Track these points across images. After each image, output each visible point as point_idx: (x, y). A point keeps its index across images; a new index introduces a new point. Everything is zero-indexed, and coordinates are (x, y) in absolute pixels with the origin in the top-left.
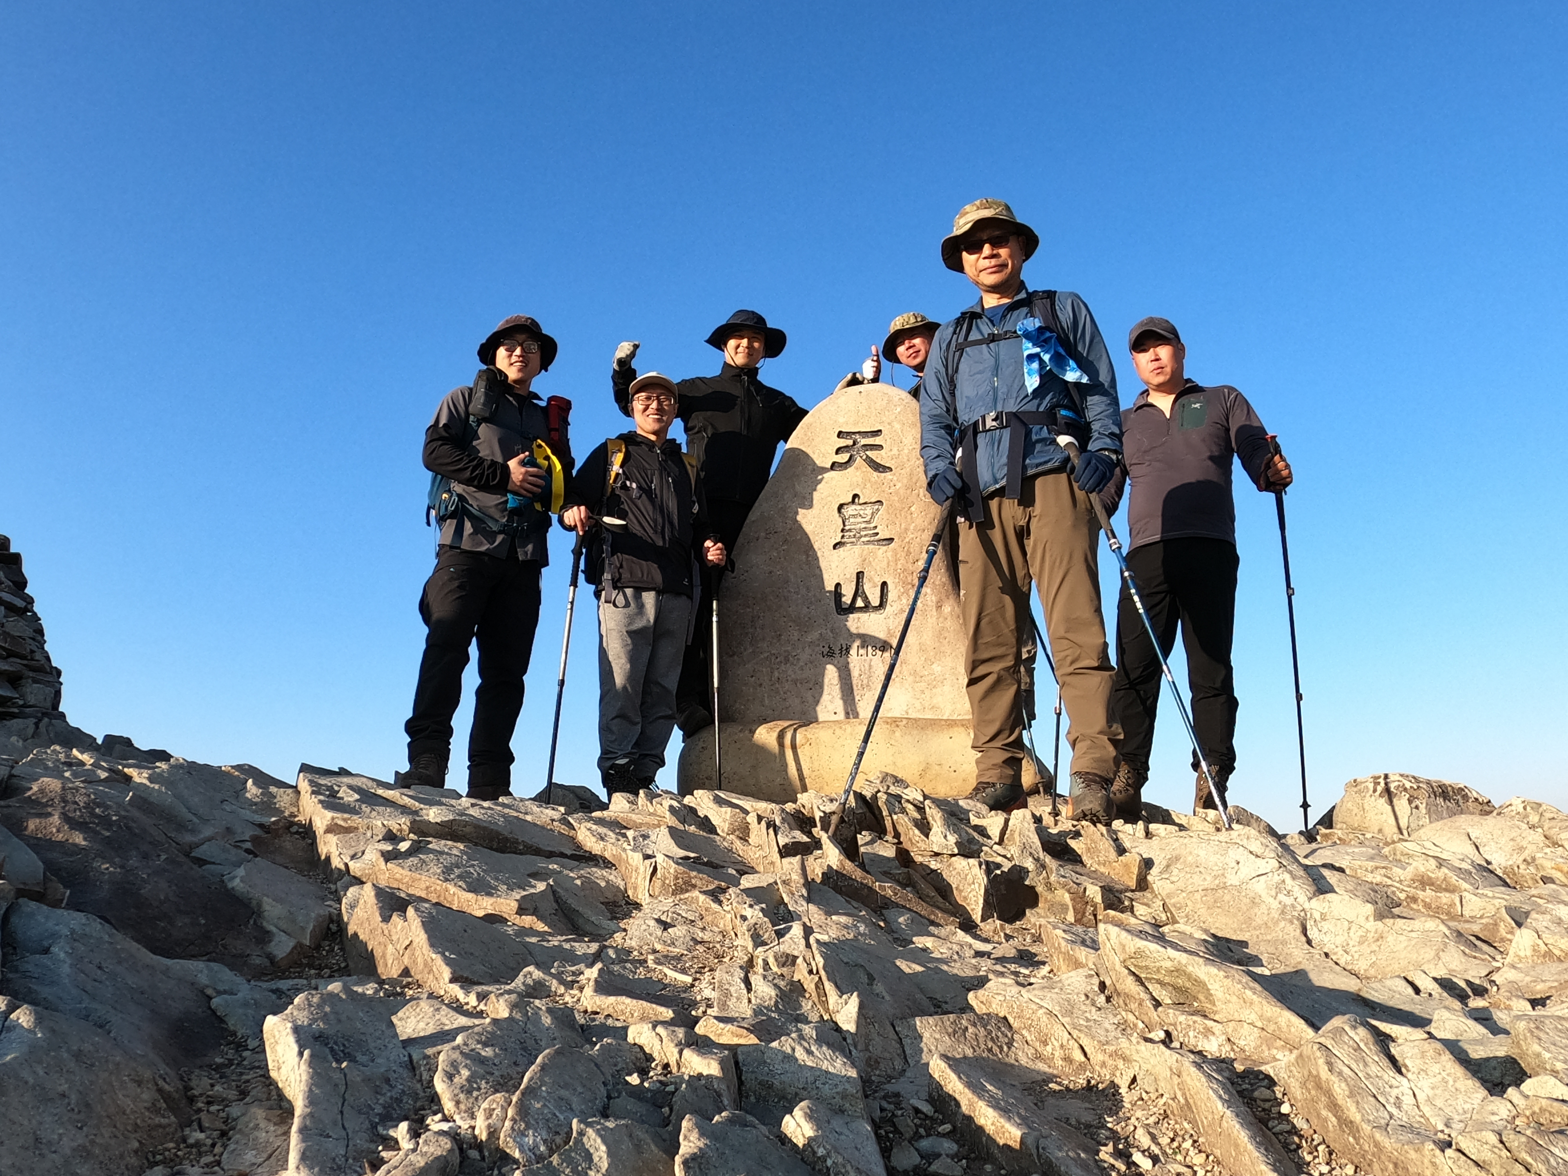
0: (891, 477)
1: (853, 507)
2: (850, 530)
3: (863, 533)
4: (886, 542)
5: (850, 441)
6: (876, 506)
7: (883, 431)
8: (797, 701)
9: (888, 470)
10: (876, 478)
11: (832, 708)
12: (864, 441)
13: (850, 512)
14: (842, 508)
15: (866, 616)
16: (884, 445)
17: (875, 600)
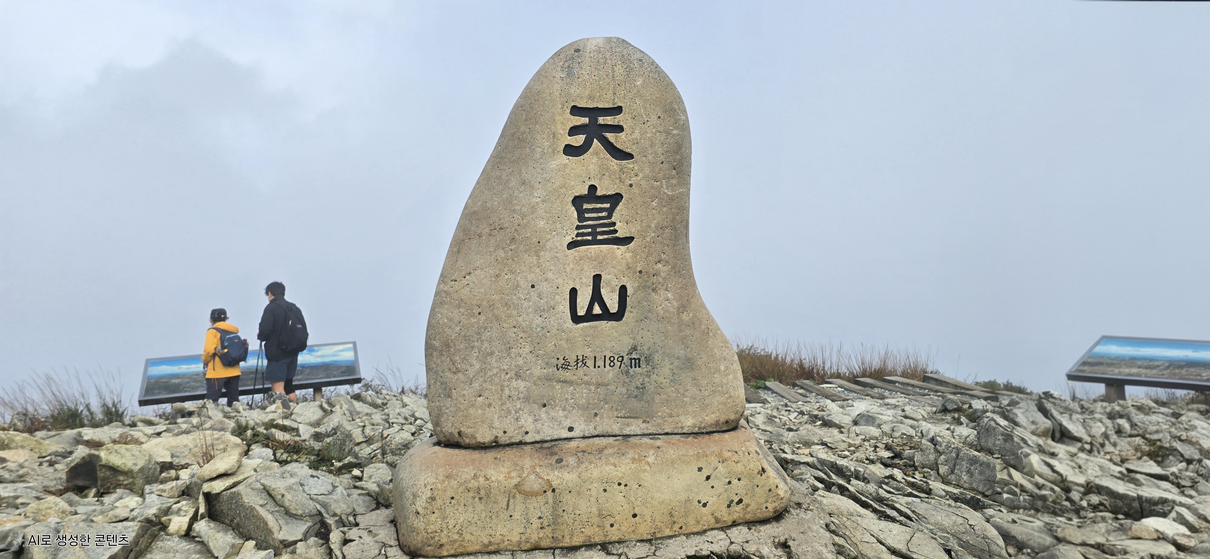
0: (631, 166)
2: (585, 227)
3: (599, 230)
4: (627, 241)
5: (585, 120)
6: (616, 199)
7: (623, 109)
8: (530, 420)
9: (629, 156)
10: (615, 167)
11: (568, 423)
12: (601, 120)
13: (586, 206)
14: (577, 201)
15: (603, 324)
16: (625, 127)
17: (613, 306)
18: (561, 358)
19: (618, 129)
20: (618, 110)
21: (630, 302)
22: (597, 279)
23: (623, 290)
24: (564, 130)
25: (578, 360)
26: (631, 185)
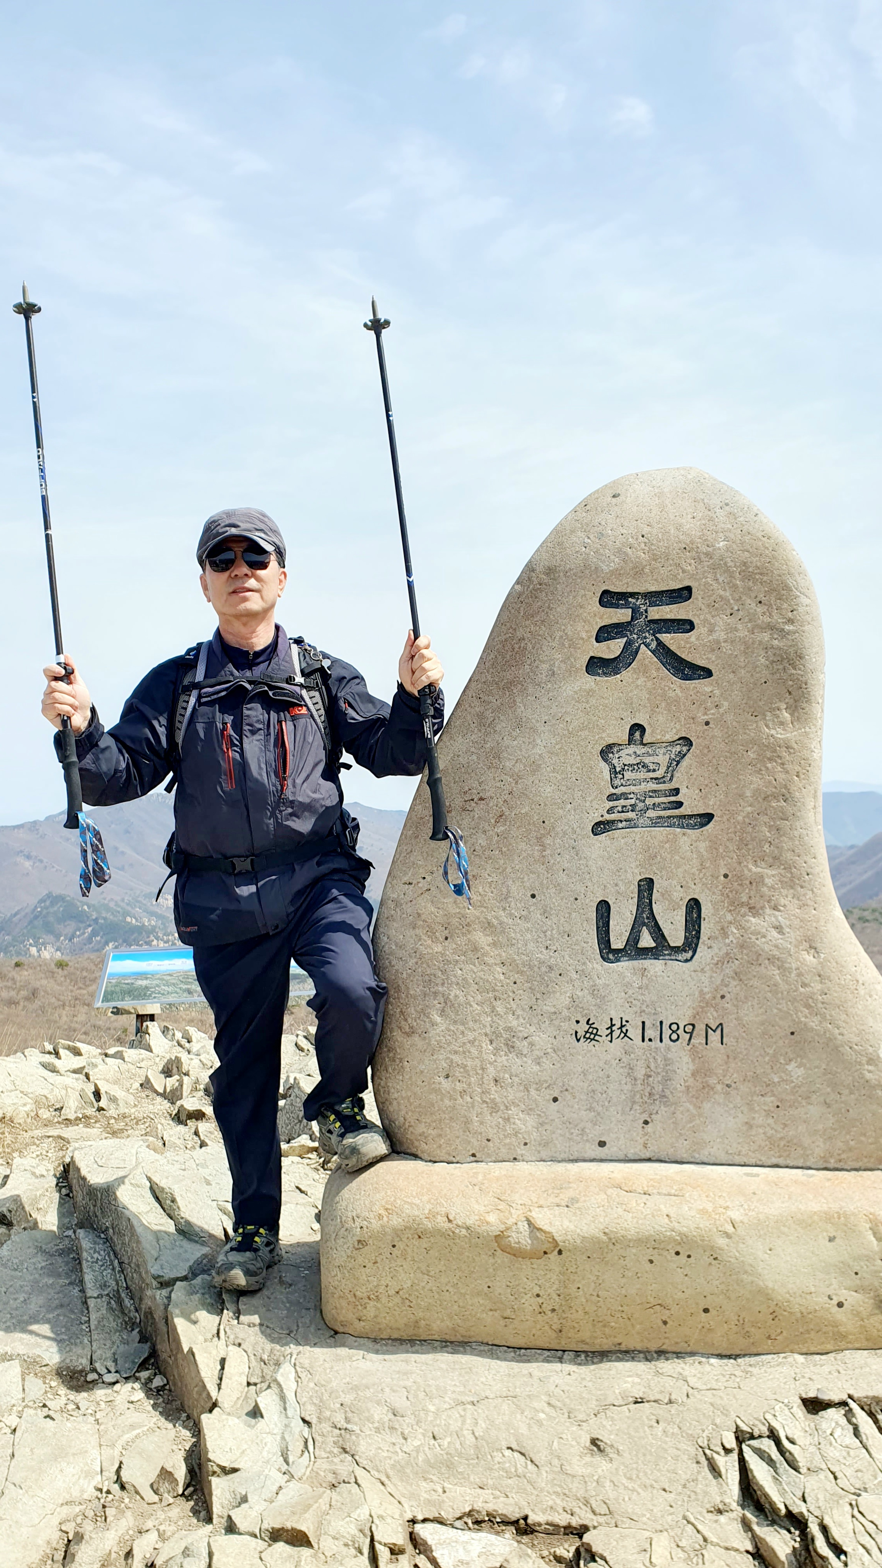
0: (708, 689)
1: (631, 749)
2: (624, 796)
3: (649, 801)
4: (701, 820)
5: (625, 613)
6: (679, 748)
7: (693, 590)
8: (531, 1122)
9: (705, 671)
10: (678, 691)
11: (595, 1134)
12: (655, 611)
13: (626, 760)
14: (611, 751)
15: (655, 966)
16: (696, 621)
17: (676, 935)
18: (583, 1022)
19: (684, 626)
20: (683, 594)
21: (706, 928)
22: (647, 886)
23: (694, 906)
24: (587, 632)
25: (612, 1025)
26: (707, 723)
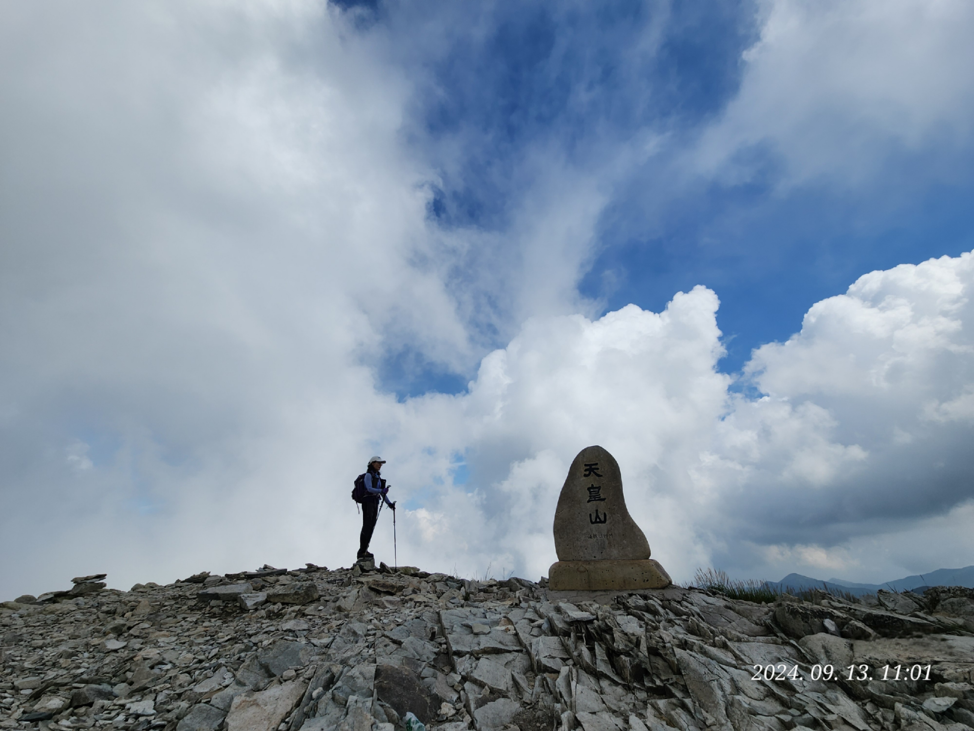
0: (602, 478)
2: (592, 496)
3: (596, 497)
4: (603, 500)
5: (588, 467)
6: (599, 488)
8: (582, 553)
9: (602, 476)
10: (598, 479)
11: (593, 555)
12: (593, 467)
13: (592, 490)
14: (589, 489)
15: (600, 524)
16: (600, 468)
17: (602, 519)
18: (589, 535)
19: (598, 469)
20: (597, 464)
21: (607, 517)
22: (597, 511)
23: (605, 514)
24: (584, 470)
25: (594, 535)
26: (603, 484)
